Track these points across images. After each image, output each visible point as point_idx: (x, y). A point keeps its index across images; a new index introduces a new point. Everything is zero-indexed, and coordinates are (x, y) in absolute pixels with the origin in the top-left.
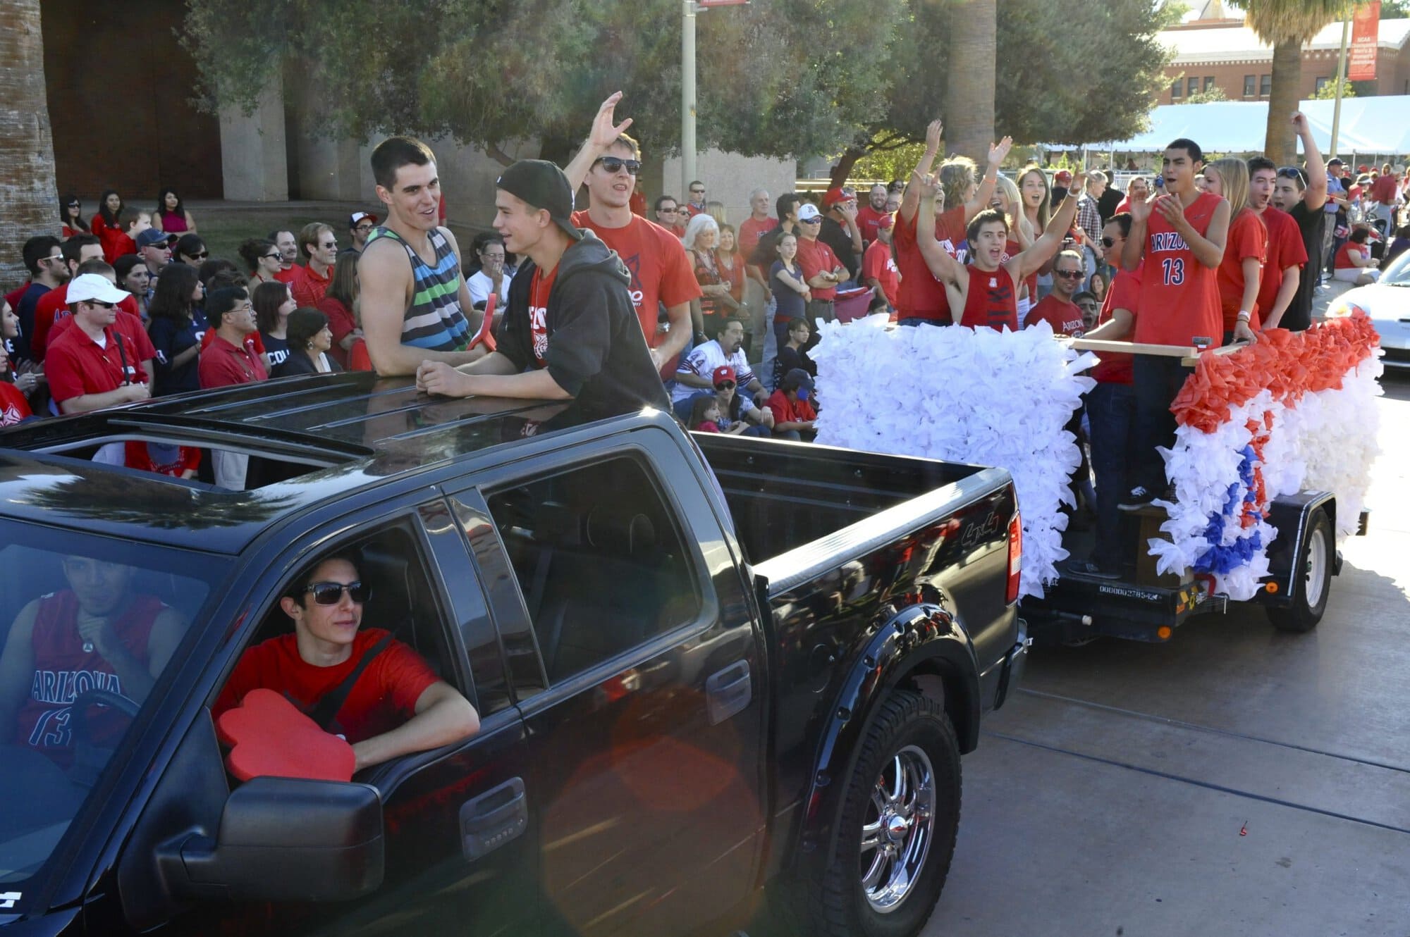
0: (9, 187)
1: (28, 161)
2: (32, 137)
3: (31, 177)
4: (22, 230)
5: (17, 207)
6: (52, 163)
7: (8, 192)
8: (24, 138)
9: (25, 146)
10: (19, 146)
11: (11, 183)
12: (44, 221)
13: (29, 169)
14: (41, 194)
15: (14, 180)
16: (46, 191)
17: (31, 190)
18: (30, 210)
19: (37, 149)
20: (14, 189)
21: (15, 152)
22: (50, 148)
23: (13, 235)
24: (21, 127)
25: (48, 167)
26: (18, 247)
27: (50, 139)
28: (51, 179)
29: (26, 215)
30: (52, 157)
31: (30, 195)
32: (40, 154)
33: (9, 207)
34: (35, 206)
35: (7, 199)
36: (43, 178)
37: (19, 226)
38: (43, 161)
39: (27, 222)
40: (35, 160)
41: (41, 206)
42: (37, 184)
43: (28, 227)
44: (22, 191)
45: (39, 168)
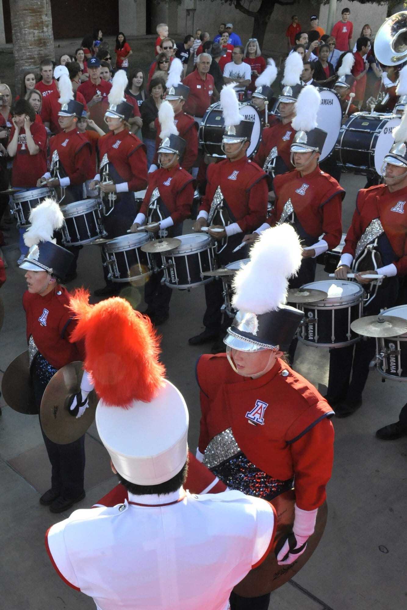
0: (34, 31)
1: (42, 19)
2: (43, 7)
3: (43, 26)
4: (39, 50)
5: (37, 40)
6: (51, 19)
7: (34, 33)
8: (40, 8)
9: (41, 12)
10: (39, 12)
11: (35, 29)
12: (48, 46)
13: (42, 22)
14: (46, 34)
15: (36, 28)
16: (48, 32)
17: (43, 32)
18: (42, 41)
19: (45, 13)
20: (36, 32)
21: (37, 15)
22: (50, 12)
23: (36, 53)
24: (39, 3)
25: (49, 21)
26: (38, 58)
27: (50, 8)
28: (51, 27)
29: (41, 43)
30: (51, 16)
31: (42, 34)
32: (46, 15)
33: (35, 40)
34: (44, 39)
35: (34, 37)
36: (47, 26)
37: (38, 49)
38: (47, 18)
39: (41, 47)
40: (45, 18)
41: (47, 39)
42: (45, 29)
43: (42, 49)
44: (39, 33)
45: (46, 21)
